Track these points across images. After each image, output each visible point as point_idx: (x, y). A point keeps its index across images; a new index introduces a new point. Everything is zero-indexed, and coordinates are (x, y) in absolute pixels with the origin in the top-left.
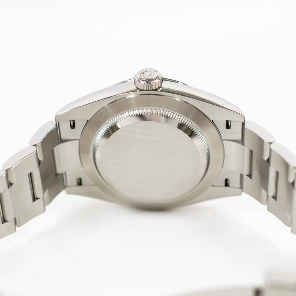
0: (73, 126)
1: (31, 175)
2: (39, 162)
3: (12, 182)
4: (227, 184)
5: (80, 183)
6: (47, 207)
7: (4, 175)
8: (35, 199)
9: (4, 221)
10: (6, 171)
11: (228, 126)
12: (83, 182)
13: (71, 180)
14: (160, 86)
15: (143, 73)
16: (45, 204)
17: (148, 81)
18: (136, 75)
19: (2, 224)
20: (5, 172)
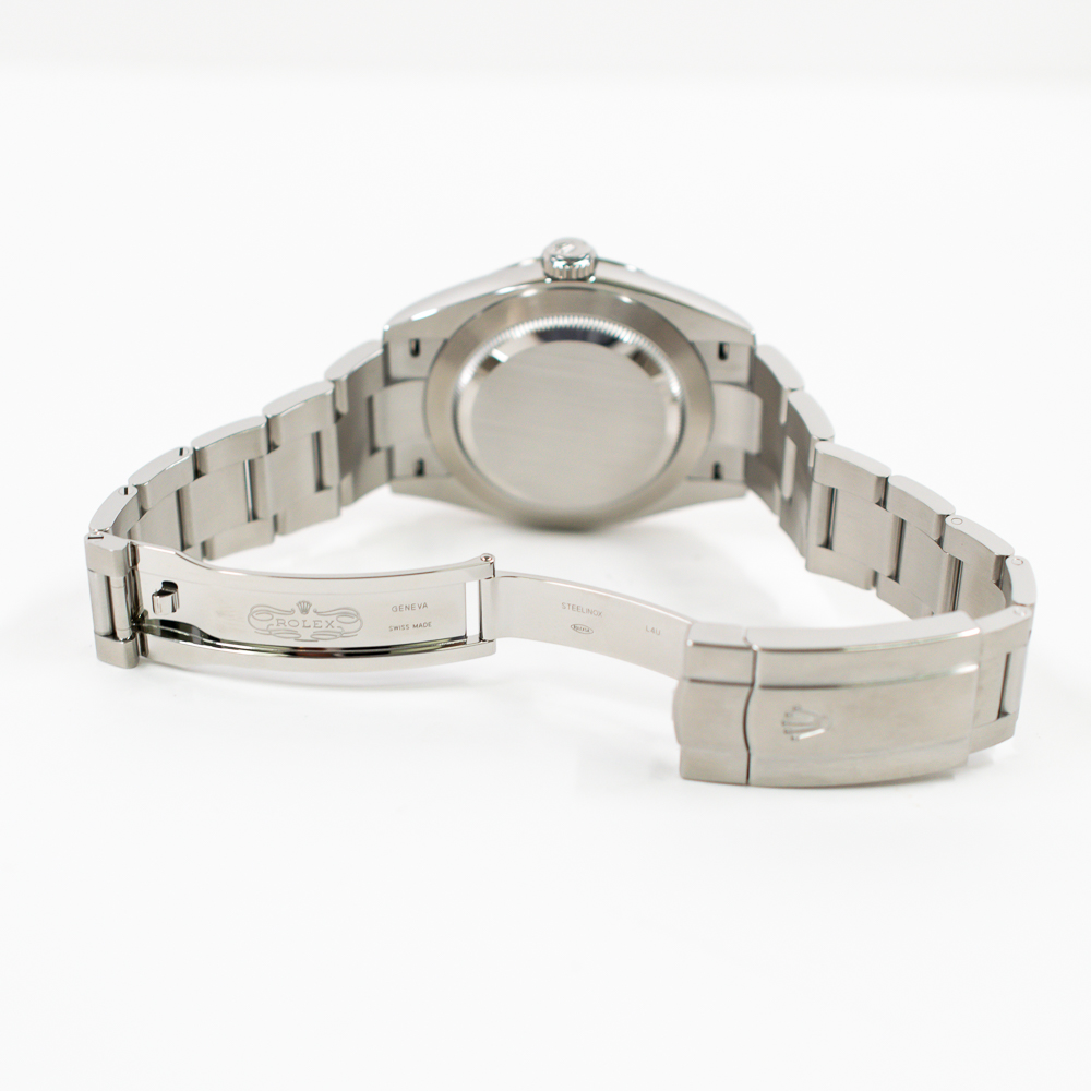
0: (416, 351)
1: (317, 437)
2: (338, 416)
3: (277, 443)
4: (717, 474)
5: (420, 471)
6: (346, 511)
7: (263, 426)
8: (320, 486)
9: (254, 516)
10: (268, 419)
11: (722, 355)
12: (428, 469)
13: (404, 465)
14: (591, 271)
15: (559, 246)
16: (342, 502)
17: (570, 261)
18: (545, 251)
19: (249, 520)
20: (265, 421)
